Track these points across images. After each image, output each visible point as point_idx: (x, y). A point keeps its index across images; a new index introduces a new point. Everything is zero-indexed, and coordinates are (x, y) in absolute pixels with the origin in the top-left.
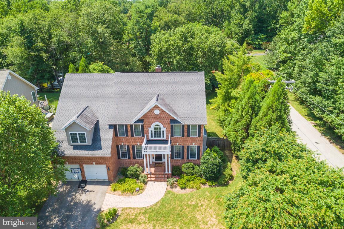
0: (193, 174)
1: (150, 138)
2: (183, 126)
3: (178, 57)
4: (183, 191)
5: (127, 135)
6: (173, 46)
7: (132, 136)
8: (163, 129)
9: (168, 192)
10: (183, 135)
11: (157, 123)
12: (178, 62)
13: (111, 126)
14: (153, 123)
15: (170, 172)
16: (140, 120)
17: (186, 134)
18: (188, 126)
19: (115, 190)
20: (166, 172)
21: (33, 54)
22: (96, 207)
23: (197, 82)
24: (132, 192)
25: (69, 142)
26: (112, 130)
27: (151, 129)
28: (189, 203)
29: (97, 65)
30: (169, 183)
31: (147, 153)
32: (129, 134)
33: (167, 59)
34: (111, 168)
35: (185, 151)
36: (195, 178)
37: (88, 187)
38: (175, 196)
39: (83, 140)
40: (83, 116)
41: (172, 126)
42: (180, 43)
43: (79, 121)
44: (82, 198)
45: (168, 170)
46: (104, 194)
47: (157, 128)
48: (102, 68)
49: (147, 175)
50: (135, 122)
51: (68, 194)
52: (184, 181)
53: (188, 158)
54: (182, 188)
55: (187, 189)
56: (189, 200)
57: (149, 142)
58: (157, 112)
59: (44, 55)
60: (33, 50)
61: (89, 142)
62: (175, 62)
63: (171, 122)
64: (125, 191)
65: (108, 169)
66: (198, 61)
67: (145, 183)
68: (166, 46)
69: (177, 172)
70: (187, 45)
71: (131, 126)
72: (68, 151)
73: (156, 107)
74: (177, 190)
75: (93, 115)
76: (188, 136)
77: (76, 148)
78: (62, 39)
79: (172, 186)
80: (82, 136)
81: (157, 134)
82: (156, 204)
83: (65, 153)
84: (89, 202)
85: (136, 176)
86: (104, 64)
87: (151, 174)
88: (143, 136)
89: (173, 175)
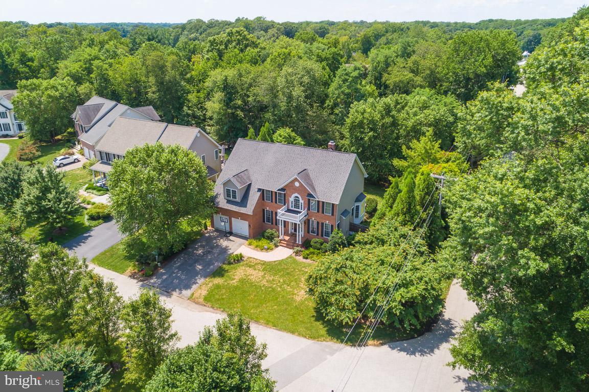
0: (319, 249)
1: (290, 208)
2: (318, 202)
3: (371, 134)
4: (305, 260)
5: (272, 202)
6: (368, 119)
7: (276, 202)
8: (301, 201)
9: (290, 257)
10: (318, 211)
11: (296, 195)
12: (370, 139)
13: (259, 190)
14: (293, 193)
15: (300, 243)
16: (283, 189)
17: (321, 210)
18: (323, 203)
19: (250, 244)
20: (297, 242)
21: (230, 111)
22: (231, 251)
23: (345, 163)
24: (263, 249)
25: (224, 196)
26: (259, 193)
27: (292, 199)
28: (303, 269)
29: (284, 132)
30: (295, 250)
31: (283, 219)
32: (274, 200)
33: (358, 134)
34: (252, 226)
35: (320, 228)
36: (319, 253)
37: (231, 238)
38: (295, 261)
39: (234, 197)
40: (238, 177)
41: (309, 200)
42: (377, 117)
43: (234, 180)
44: (224, 243)
45: (299, 241)
46: (241, 245)
47: (297, 200)
48: (289, 136)
49: (281, 240)
50: (279, 190)
51: (215, 238)
52: (308, 253)
53: (322, 236)
54: (304, 258)
55: (309, 261)
56: (303, 267)
57: (289, 211)
58: (297, 184)
59: (240, 114)
60: (230, 108)
61: (238, 199)
62: (366, 138)
63: (308, 196)
64: (257, 247)
65: (250, 226)
66: (400, 141)
67: (276, 246)
68: (360, 117)
69: (306, 244)
70: (388, 120)
71: (276, 193)
72: (222, 203)
73: (296, 180)
74: (300, 259)
75: (249, 178)
76: (323, 212)
77: (229, 202)
78: (259, 99)
79: (297, 253)
80: (234, 192)
81: (297, 206)
82: (275, 262)
83: (220, 203)
84: (227, 247)
85: (271, 238)
86: (292, 131)
87: (284, 240)
88: (285, 204)
89: (302, 246)
